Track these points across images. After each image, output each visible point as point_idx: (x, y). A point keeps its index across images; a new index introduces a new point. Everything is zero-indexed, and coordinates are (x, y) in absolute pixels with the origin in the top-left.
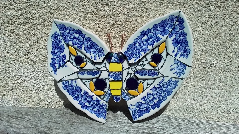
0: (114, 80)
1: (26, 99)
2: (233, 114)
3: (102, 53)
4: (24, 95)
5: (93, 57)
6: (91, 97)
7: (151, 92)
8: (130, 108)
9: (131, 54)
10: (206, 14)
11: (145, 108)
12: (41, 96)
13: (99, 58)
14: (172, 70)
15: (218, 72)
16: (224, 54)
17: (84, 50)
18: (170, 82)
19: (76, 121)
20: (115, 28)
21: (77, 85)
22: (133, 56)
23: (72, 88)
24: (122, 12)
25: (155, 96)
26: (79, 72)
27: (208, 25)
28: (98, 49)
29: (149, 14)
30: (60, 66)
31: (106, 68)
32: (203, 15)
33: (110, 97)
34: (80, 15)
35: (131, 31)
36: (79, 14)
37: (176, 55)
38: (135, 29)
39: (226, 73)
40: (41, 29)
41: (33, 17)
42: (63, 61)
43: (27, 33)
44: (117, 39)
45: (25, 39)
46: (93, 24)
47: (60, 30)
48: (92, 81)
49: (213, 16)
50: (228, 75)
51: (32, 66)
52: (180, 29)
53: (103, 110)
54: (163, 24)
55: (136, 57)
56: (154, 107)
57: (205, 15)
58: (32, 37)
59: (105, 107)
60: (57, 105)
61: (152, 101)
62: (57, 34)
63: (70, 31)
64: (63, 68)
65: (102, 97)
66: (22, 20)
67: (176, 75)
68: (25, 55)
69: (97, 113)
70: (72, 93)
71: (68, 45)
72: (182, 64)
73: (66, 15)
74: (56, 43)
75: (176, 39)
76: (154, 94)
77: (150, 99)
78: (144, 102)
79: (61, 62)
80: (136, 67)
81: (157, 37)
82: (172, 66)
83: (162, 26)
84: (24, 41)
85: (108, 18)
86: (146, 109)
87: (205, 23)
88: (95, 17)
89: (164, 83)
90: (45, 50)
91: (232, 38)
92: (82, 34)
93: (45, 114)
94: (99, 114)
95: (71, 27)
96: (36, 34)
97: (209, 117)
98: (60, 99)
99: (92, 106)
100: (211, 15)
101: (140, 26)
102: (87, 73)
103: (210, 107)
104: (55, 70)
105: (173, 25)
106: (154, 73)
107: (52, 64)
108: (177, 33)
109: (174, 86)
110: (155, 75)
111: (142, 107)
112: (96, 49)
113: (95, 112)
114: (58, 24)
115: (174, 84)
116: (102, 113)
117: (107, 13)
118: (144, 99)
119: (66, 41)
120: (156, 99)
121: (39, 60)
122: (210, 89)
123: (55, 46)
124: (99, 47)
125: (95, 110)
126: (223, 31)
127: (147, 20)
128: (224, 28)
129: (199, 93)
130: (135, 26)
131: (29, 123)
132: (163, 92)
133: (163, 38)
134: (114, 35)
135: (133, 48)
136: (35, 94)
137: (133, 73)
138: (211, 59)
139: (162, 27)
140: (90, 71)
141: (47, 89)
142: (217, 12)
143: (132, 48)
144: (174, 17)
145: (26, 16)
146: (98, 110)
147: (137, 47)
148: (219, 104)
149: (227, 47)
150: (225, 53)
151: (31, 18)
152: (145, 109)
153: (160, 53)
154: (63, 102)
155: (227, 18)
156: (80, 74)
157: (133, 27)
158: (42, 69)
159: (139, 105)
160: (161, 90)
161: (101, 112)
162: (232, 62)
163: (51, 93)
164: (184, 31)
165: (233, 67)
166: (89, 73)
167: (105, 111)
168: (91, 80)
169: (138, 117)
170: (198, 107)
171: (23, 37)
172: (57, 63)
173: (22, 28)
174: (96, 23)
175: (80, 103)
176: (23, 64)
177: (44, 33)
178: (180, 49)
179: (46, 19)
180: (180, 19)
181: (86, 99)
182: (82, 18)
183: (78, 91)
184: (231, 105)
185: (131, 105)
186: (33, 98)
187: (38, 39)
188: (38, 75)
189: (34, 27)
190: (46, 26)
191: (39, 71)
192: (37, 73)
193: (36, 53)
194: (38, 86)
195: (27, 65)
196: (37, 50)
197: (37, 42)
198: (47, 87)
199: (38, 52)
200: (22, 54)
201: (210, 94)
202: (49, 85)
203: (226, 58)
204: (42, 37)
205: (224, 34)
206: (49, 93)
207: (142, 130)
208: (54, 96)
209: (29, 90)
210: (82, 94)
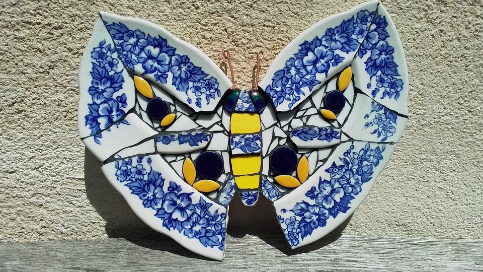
0: (241, 152)
3: (214, 91)
5: (194, 100)
6: (188, 196)
7: (327, 177)
8: (281, 218)
9: (281, 93)
10: (422, 16)
11: (316, 214)
12: (45, 212)
13: (207, 103)
14: (367, 125)
15: (448, 135)
16: (457, 95)
17: (173, 84)
18: (366, 151)
19: (148, 262)
20: (240, 39)
21: (153, 169)
22: (284, 97)
23: (140, 177)
24: (255, 5)
25: (337, 185)
26: (159, 138)
27: (427, 37)
28: (205, 81)
29: (312, 11)
30: (111, 122)
31: (222, 126)
32: (416, 17)
33: (233, 195)
34: (162, 8)
35: (274, 46)
36: (158, 6)
37: (374, 93)
38: (282, 43)
39: (464, 136)
40: (61, 40)
41: (45, 11)
42: (118, 110)
43: (23, 49)
44: (244, 65)
45: (17, 64)
46: (189, 29)
47: (114, 37)
48: (190, 158)
49: (435, 20)
50: (467, 140)
51: (30, 132)
52: (380, 39)
53: (217, 228)
54: (345, 28)
55: (292, 99)
56: (336, 210)
57: (419, 17)
59: (223, 219)
60: (88, 233)
61: (330, 197)
62: (107, 47)
63: (138, 41)
64: (118, 127)
65: (214, 196)
66: (13, 17)
67: (378, 137)
68: (13, 104)
69: (202, 237)
70: (140, 190)
71: (132, 73)
72: (388, 113)
73: (128, 7)
74: (103, 69)
75: (372, 60)
76: (333, 181)
77: (325, 193)
78: (312, 202)
79: (114, 113)
80: (289, 123)
81: (335, 54)
82: (367, 116)
83: (344, 32)
84: (13, 69)
85: (225, 17)
86: (317, 217)
87: (420, 33)
88: (195, 13)
89: (355, 156)
90: (68, 90)
91: (469, 63)
92: (167, 47)
94: (208, 238)
95: (141, 31)
96: (48, 52)
97: (436, 234)
98: (98, 215)
99: (189, 219)
100: (431, 17)
101: (293, 37)
102: (179, 139)
103: (438, 211)
104: (97, 134)
105: (366, 30)
106: (331, 134)
107: (90, 119)
108: (375, 48)
109: (375, 160)
110: (333, 137)
111: (308, 213)
112: (199, 81)
113: (197, 234)
114: (110, 23)
115: (376, 156)
116: (214, 234)
117: (224, 6)
118: (311, 193)
119: (128, 63)
120: (338, 192)
121: (49, 117)
122: (435, 172)
123: (99, 75)
124: (208, 77)
125: (197, 228)
126: (454, 49)
127: (308, 24)
128: (456, 43)
129: (414, 182)
130: (283, 37)
132: (354, 175)
133: (348, 57)
134: (236, 56)
135: (284, 79)
136: (29, 207)
137: (284, 136)
138: (434, 107)
139: (345, 35)
140: (186, 134)
141: (64, 191)
142: (441, 11)
143: (282, 78)
144: (367, 13)
145: (27, 7)
146: (205, 228)
147: (294, 77)
148: (455, 203)
149: (463, 82)
150: (459, 94)
151: (39, 13)
152: (315, 218)
153: (341, 89)
154: (104, 223)
155: (459, 23)
156: (162, 140)
157: (278, 39)
158: (56, 139)
159: (302, 210)
160: (349, 170)
161: (211, 234)
162: (473, 113)
163: (74, 202)
164: (387, 43)
165: (476, 122)
166: (182, 139)
167: (222, 228)
168: (187, 156)
169: (300, 239)
170: (415, 213)
171: (13, 59)
172: (103, 116)
173: (13, 36)
174: (196, 29)
175: (160, 213)
176: (4, 128)
177: (68, 49)
178: (381, 81)
179: (76, 15)
180: (378, 18)
181: (174, 204)
182: (166, 15)
183: (154, 185)
184: (477, 205)
185: (284, 211)
186: (23, 218)
187: (51, 64)
188: (43, 155)
189: (44, 34)
190: (75, 32)
191: (47, 143)
192: (40, 151)
193: (43, 97)
194: (40, 184)
195: (14, 129)
196: (46, 91)
197: (48, 70)
198: (66, 186)
199: (48, 95)
200: (5, 101)
201: (436, 183)
202: (71, 181)
203: (461, 104)
204: (62, 59)
205: (455, 55)
206: (68, 202)
207: (314, 268)
208: (82, 208)
209: (14, 197)
210: (165, 189)
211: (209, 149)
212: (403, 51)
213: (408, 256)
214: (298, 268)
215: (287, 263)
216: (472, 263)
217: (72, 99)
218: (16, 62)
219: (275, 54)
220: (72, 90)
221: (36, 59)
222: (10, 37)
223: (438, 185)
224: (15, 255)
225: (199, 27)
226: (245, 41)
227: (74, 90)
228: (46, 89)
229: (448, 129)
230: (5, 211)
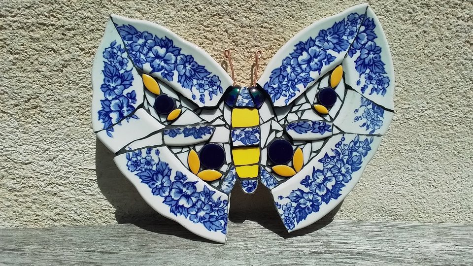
0: (242, 144)
1: (20, 209)
2: (461, 210)
4: (16, 201)
5: (198, 97)
6: (193, 185)
7: (320, 166)
8: (278, 204)
9: (278, 89)
10: (407, 18)
11: (310, 201)
12: (59, 200)
13: (210, 99)
14: (357, 119)
15: (431, 128)
16: (439, 91)
17: (178, 82)
18: (356, 143)
19: (157, 245)
20: (240, 40)
21: (161, 160)
22: (281, 94)
23: (149, 167)
24: (253, 8)
25: (329, 174)
26: (166, 131)
27: (411, 37)
28: (208, 78)
29: (306, 14)
30: (122, 117)
31: (224, 120)
32: (401, 19)
33: (234, 183)
34: (167, 11)
35: (271, 46)
36: (164, 9)
37: (363, 89)
38: (279, 42)
39: (445, 128)
40: (74, 41)
41: (58, 13)
42: (128, 106)
43: (38, 48)
44: (243, 63)
45: (32, 63)
46: (192, 30)
47: (124, 38)
48: (195, 150)
49: (419, 21)
50: (448, 132)
51: (45, 126)
52: (369, 40)
53: (219, 213)
54: (337, 29)
55: (288, 95)
56: (328, 197)
57: (404, 19)
58: (50, 59)
59: (225, 205)
60: (99, 220)
61: (322, 185)
62: (117, 47)
63: (146, 42)
64: (128, 122)
65: (217, 184)
66: (28, 19)
67: (366, 130)
68: (29, 100)
69: (206, 222)
70: (149, 179)
71: (141, 72)
72: (376, 107)
73: (136, 10)
74: (114, 67)
75: (361, 59)
76: (325, 171)
77: (318, 181)
78: (306, 190)
79: (125, 109)
80: (286, 118)
81: (327, 54)
82: (357, 111)
83: (335, 33)
84: (28, 68)
85: (226, 19)
86: (311, 203)
87: (406, 34)
88: (198, 15)
89: (345, 147)
90: (80, 87)
91: (450, 62)
92: (173, 47)
93: (74, 239)
94: (211, 222)
95: (149, 32)
96: (62, 52)
97: (419, 219)
98: (108, 203)
99: (194, 205)
100: (416, 18)
101: (289, 37)
102: (184, 132)
103: (421, 197)
104: (109, 128)
105: (356, 32)
106: (324, 127)
107: (102, 114)
108: (364, 48)
109: (364, 151)
110: (325, 130)
111: (303, 200)
112: (203, 79)
113: (201, 219)
114: (120, 25)
115: (364, 148)
116: (217, 219)
117: (225, 9)
118: (306, 182)
119: (137, 62)
120: (330, 180)
121: (63, 113)
122: (419, 161)
123: (111, 73)
124: (211, 75)
125: (202, 214)
126: (436, 49)
127: (302, 25)
128: (438, 43)
129: (400, 171)
130: (279, 37)
131: (37, 259)
132: (344, 164)
133: (339, 56)
134: (236, 56)
135: (281, 76)
136: (44, 196)
137: (281, 129)
138: (418, 102)
139: (336, 36)
140: (191, 127)
141: (77, 181)
142: (424, 14)
143: (279, 76)
144: (357, 16)
145: (42, 9)
146: (209, 214)
147: (290, 74)
148: (436, 190)
149: (444, 79)
150: (441, 90)
151: (52, 15)
152: (309, 204)
153: (333, 86)
154: (114, 210)
155: (441, 25)
156: (169, 133)
157: (275, 39)
158: (69, 133)
159: (297, 197)
160: (340, 160)
161: (215, 219)
162: (453, 107)
163: (86, 191)
164: (375, 44)
165: (456, 116)
166: (187, 132)
167: (224, 214)
168: (191, 148)
169: (296, 223)
170: (400, 199)
171: (29, 58)
172: (115, 111)
173: (28, 37)
174: (199, 30)
175: (167, 200)
176: (20, 122)
177: (80, 49)
178: (370, 78)
179: (88, 17)
180: (367, 21)
181: (181, 191)
182: (171, 17)
183: (162, 174)
184: (457, 192)
185: (281, 197)
186: (38, 206)
187: (65, 63)
188: (57, 147)
189: (58, 34)
190: (87, 33)
191: (61, 136)
192: (55, 144)
193: (57, 94)
194: (55, 174)
195: (30, 123)
196: (60, 88)
197: (62, 69)
198: (79, 176)
199: (62, 91)
200: (21, 97)
201: (419, 172)
202: (83, 171)
203: (442, 99)
204: (74, 59)
205: (437, 54)
206: (81, 191)
207: (308, 249)
208: (93, 197)
209: (30, 187)
210: (172, 179)
211: (212, 141)
212: (389, 50)
213: (394, 239)
214: (294, 249)
215: (284, 245)
216: (452, 244)
217: (84, 96)
218: (31, 61)
219: (272, 53)
220: (83, 87)
221: (50, 58)
222: (26, 37)
223: (422, 173)
224: (33, 240)
225: (201, 28)
226: (244, 42)
227: (86, 87)
228: (59, 86)
229: (431, 122)
230: (21, 200)
